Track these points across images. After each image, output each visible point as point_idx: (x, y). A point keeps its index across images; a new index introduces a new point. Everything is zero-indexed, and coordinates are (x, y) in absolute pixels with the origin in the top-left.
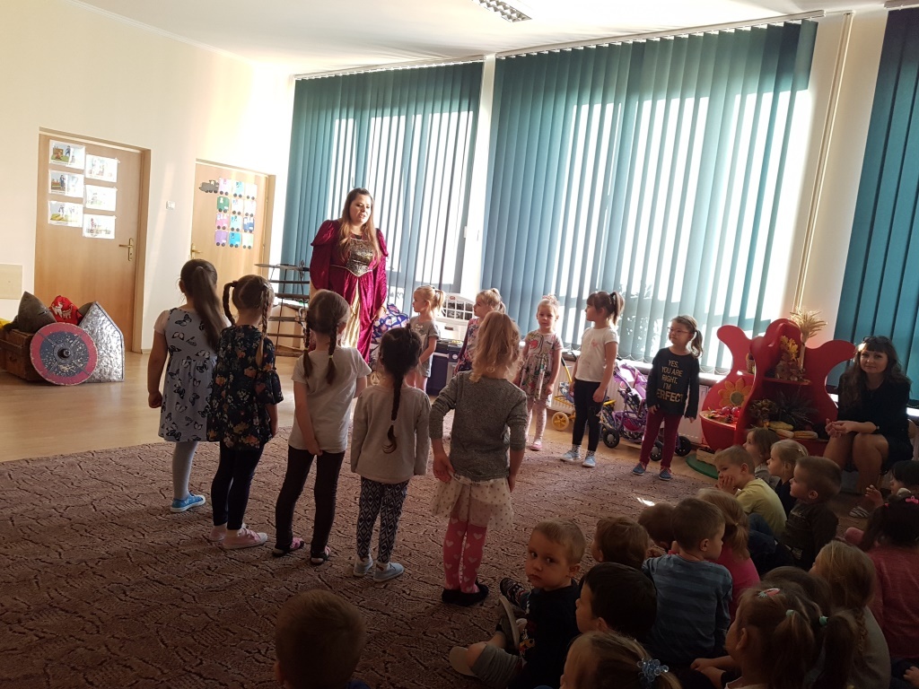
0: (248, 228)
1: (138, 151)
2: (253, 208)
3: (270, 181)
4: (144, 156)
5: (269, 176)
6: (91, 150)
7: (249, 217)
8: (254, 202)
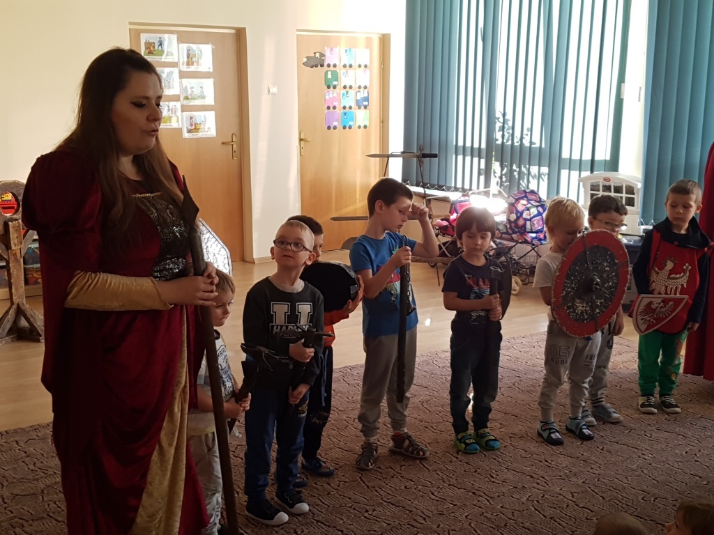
0: (362, 104)
1: (233, 31)
2: (365, 78)
3: (385, 41)
4: (240, 35)
5: (383, 35)
6: (183, 38)
7: (362, 89)
8: (368, 71)
